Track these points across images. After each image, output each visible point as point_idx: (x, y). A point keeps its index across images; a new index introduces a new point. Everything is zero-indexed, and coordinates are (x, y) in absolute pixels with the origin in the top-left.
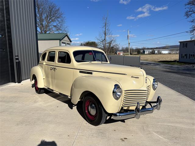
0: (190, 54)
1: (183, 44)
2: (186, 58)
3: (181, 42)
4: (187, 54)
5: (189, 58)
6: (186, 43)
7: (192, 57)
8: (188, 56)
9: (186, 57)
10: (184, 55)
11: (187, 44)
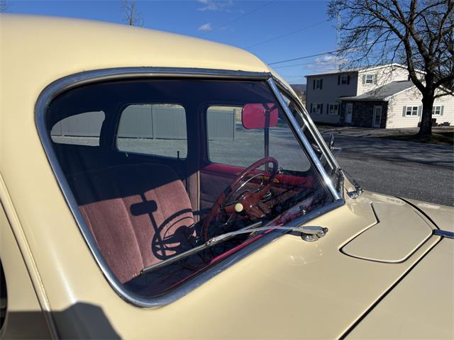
0: (328, 105)
1: (314, 81)
2: (321, 112)
3: (308, 78)
4: (322, 105)
5: (327, 113)
6: (319, 79)
7: (333, 111)
8: (325, 109)
9: (319, 110)
10: (316, 106)
11: (322, 80)
